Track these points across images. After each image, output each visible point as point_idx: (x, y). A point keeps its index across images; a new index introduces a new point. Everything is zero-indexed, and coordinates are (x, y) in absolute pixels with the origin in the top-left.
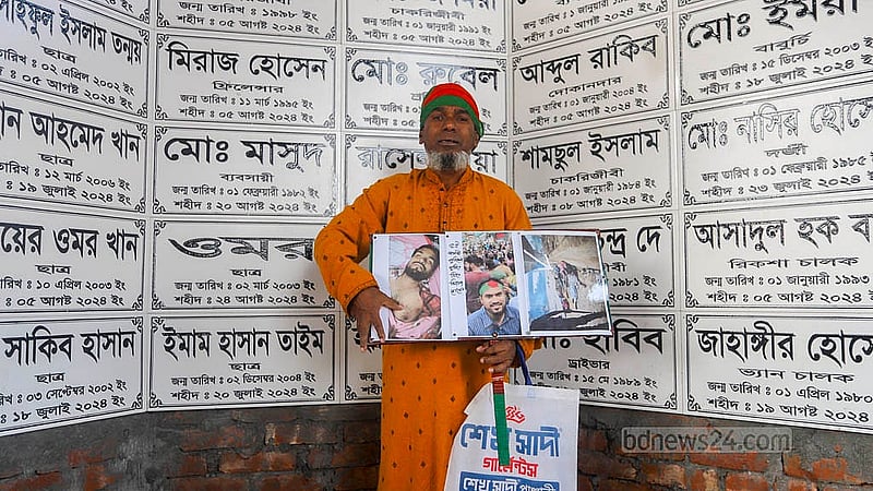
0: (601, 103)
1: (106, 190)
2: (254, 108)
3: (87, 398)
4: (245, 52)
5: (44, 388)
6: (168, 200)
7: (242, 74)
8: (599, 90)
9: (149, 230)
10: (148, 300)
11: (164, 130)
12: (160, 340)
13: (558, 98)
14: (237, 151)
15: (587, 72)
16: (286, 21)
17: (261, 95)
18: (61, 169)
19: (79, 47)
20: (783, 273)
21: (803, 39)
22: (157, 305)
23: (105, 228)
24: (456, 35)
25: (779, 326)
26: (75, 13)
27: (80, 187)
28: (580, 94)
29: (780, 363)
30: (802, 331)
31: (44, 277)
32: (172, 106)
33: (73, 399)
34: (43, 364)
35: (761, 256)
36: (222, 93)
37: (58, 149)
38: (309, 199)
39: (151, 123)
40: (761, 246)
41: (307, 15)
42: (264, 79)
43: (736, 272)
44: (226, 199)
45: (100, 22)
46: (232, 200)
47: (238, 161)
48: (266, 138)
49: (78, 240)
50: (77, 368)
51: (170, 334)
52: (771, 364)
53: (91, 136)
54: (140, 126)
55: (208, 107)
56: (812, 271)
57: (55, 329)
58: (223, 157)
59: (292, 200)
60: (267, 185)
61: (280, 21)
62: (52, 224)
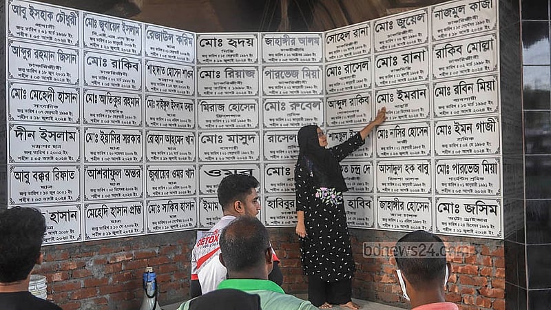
0: (353, 119)
1: (185, 156)
2: (231, 123)
3: (182, 223)
4: (227, 103)
5: (171, 219)
6: (203, 157)
7: (226, 111)
8: (352, 114)
9: (197, 168)
10: (198, 191)
11: (201, 133)
12: (202, 205)
13: (340, 115)
14: (225, 139)
15: (349, 107)
16: (241, 91)
17: (233, 118)
18: (173, 151)
19: (176, 111)
20: (402, 182)
21: (406, 105)
22: (201, 193)
23: (185, 168)
24: (304, 90)
25: (400, 199)
26: (175, 100)
27: (178, 156)
28: (347, 114)
29: (401, 212)
30: (406, 201)
31: (170, 186)
32: (203, 124)
33: (179, 223)
34: (171, 213)
35: (396, 176)
36: (219, 119)
37: (172, 145)
38: (251, 155)
39: (197, 131)
40: (396, 173)
41: (248, 87)
42: (234, 112)
43: (390, 181)
44: (222, 156)
45: (181, 101)
46: (224, 156)
47: (226, 142)
48: (235, 134)
49: (177, 173)
50: (180, 214)
51: (205, 203)
52: (398, 212)
53: (180, 139)
54: (194, 133)
55: (215, 124)
56: (408, 182)
57: (174, 202)
58: (220, 141)
59: (244, 156)
60: (236, 151)
61: (239, 91)
62: (171, 169)
